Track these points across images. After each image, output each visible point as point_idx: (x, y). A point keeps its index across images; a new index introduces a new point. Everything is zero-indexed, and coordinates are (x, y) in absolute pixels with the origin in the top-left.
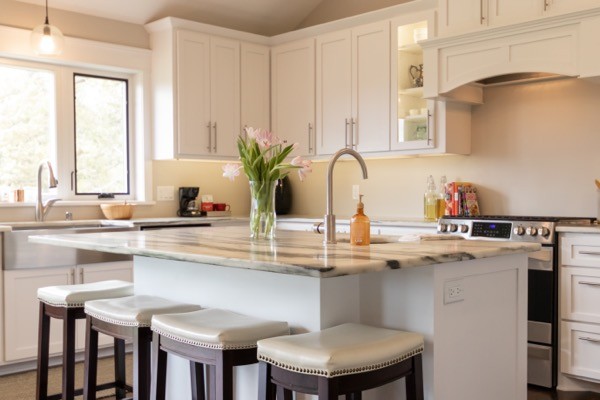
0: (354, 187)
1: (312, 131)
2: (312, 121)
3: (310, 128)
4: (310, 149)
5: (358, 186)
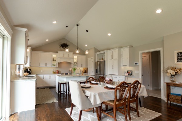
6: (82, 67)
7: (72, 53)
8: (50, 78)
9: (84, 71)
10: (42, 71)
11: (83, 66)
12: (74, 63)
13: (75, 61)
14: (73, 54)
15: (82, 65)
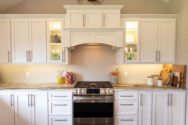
0: (27, 73)
1: (10, 54)
2: (10, 50)
3: (9, 53)
4: (9, 61)
5: (28, 73)
6: (158, 60)
7: (119, 11)
8: (32, 104)
9: (166, 76)
10: (28, 74)
11: (162, 60)
12: (126, 49)
13: (130, 39)
14: (122, 12)
15: (158, 53)
